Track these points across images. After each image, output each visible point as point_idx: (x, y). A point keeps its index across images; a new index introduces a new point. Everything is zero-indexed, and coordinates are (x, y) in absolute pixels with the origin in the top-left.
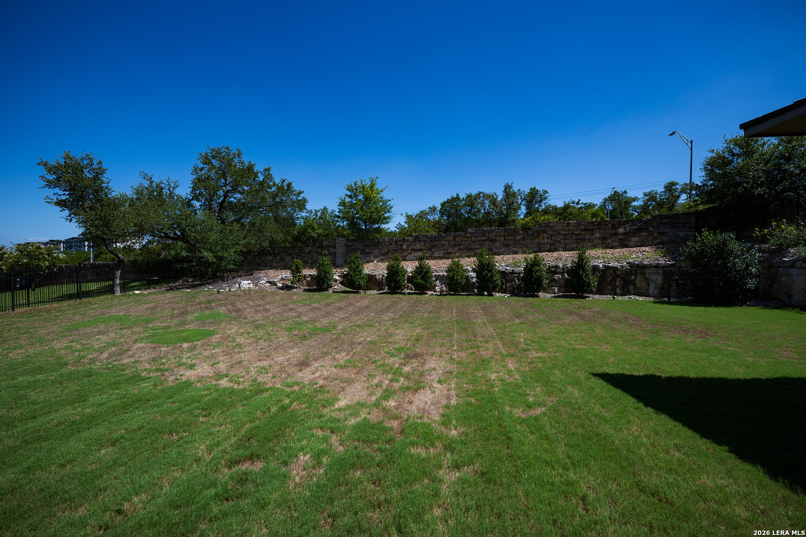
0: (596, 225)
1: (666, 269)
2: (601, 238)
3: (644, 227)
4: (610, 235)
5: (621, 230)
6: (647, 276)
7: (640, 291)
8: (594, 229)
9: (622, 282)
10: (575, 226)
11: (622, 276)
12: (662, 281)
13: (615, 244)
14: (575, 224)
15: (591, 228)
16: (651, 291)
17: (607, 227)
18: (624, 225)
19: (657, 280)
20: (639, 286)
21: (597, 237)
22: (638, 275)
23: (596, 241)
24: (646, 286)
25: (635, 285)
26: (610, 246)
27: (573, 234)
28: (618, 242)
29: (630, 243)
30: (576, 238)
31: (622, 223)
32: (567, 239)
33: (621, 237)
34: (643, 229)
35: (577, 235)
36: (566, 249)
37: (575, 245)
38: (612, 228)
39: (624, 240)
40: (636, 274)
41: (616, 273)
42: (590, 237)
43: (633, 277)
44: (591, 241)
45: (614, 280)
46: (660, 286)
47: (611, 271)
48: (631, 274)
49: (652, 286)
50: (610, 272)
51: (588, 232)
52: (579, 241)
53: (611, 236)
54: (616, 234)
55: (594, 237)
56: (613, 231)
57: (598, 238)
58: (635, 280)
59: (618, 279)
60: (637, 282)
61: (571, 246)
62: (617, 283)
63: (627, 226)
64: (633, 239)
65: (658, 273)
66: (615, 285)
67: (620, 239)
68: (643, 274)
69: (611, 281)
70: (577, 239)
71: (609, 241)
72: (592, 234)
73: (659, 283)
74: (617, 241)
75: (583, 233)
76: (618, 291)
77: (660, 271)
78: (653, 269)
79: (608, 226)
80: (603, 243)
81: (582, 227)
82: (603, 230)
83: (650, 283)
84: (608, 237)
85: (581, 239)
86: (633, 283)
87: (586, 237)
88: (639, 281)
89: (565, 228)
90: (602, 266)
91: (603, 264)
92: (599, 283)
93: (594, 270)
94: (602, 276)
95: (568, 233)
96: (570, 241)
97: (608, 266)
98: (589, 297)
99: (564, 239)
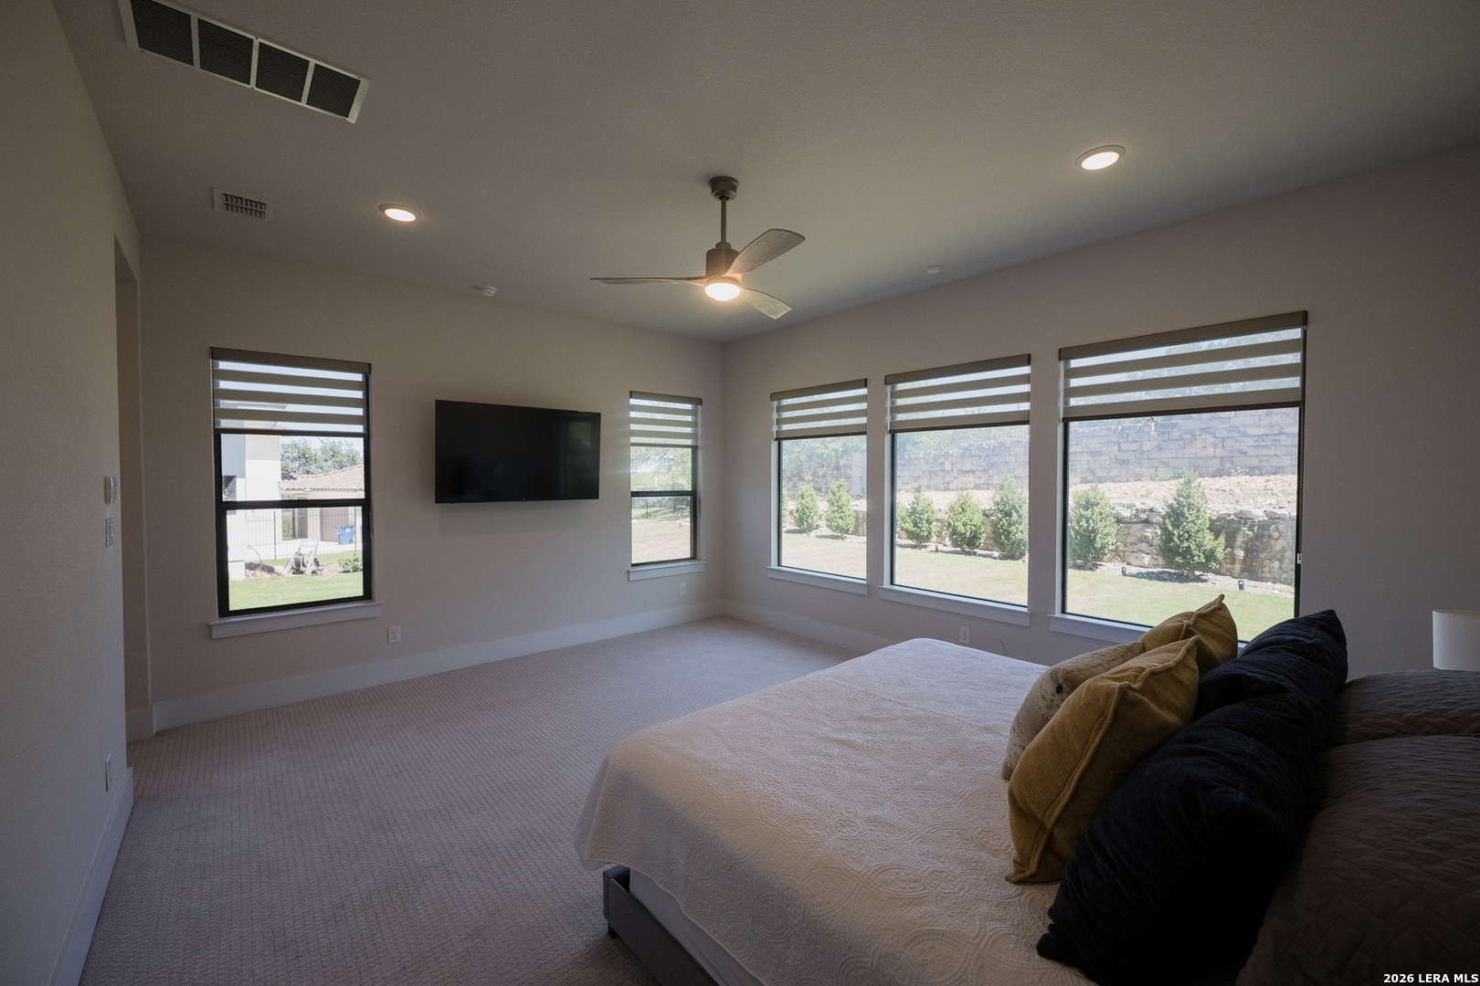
50: (1281, 529)
69: (1284, 550)
89: (1260, 420)
90: (1262, 514)
91: (1268, 509)
92: (1247, 551)
93: (1239, 522)
94: (1256, 537)
95: (1267, 432)
96: (1272, 451)
97: (1276, 514)
98: (1206, 581)
99: (1255, 447)
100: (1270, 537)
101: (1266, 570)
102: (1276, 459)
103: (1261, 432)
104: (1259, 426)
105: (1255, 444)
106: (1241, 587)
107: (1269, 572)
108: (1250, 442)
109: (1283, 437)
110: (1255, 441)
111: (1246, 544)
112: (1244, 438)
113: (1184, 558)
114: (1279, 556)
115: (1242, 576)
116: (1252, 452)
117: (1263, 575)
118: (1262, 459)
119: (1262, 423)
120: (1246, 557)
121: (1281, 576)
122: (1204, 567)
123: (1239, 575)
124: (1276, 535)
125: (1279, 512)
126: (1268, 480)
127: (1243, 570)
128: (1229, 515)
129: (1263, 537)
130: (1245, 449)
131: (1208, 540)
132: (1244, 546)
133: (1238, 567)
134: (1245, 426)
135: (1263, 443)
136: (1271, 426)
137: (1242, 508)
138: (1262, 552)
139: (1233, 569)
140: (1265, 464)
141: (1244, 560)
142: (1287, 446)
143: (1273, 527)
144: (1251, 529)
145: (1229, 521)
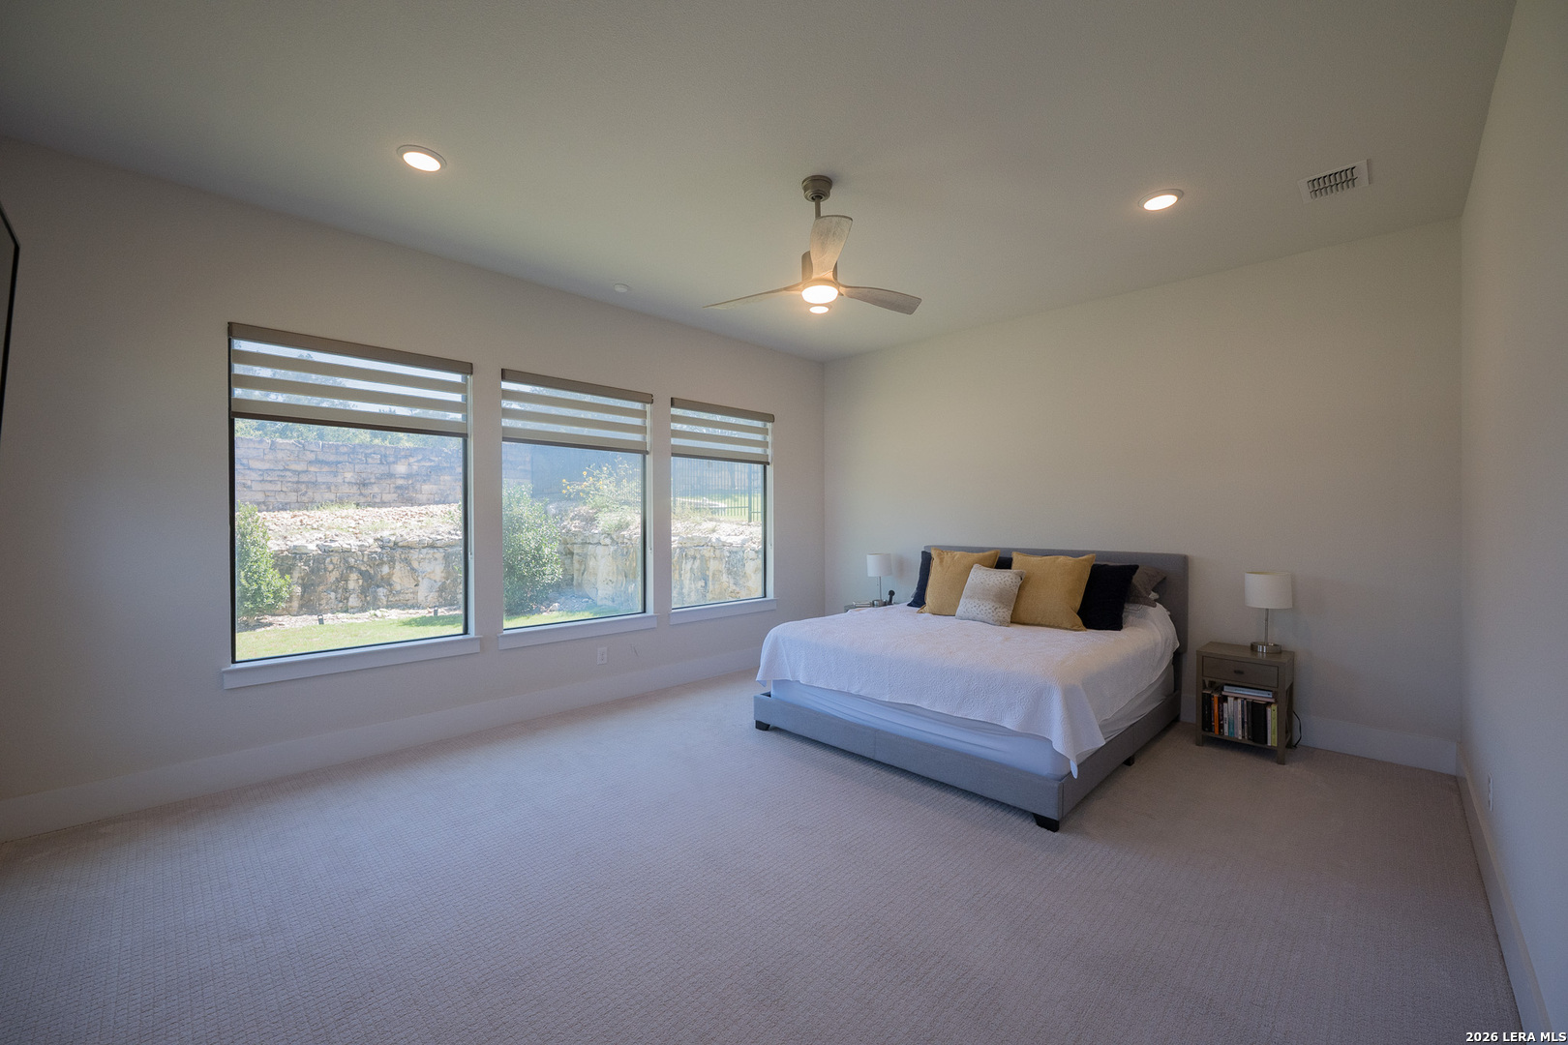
0: (344, 454)
1: (450, 550)
2: (356, 484)
3: (445, 465)
4: (377, 478)
5: (401, 468)
6: (415, 565)
7: (401, 597)
8: (339, 463)
9: (361, 581)
10: (292, 452)
11: (363, 568)
12: (443, 575)
13: (387, 497)
14: (293, 448)
15: (332, 458)
16: (421, 597)
17: (370, 460)
18: (406, 457)
19: (433, 572)
20: (398, 588)
21: (347, 480)
22: (397, 564)
23: (345, 489)
24: (413, 586)
25: (391, 585)
26: (378, 500)
27: (286, 470)
28: (394, 492)
29: (419, 496)
30: (296, 479)
31: (403, 453)
32: (271, 481)
33: (400, 482)
34: (445, 468)
35: (298, 473)
36: (267, 506)
37: (293, 497)
38: (381, 463)
39: (407, 488)
40: (392, 561)
41: (347, 562)
42: (330, 479)
43: (386, 569)
44: (333, 488)
45: (344, 578)
46: (440, 584)
47: (335, 559)
48: (382, 563)
49: (424, 584)
50: (335, 561)
51: (326, 469)
52: (303, 487)
53: (380, 478)
54: (391, 476)
55: (340, 480)
56: (383, 469)
57: (349, 483)
58: (390, 575)
59: (354, 576)
60: (395, 579)
61: (281, 498)
62: (352, 585)
63: (412, 460)
64: (426, 488)
65: (436, 559)
66: (346, 590)
67: (398, 488)
68: (407, 561)
69: (338, 581)
70: (298, 482)
71: (376, 489)
72: (335, 474)
73: (438, 578)
74: (392, 490)
75: (312, 469)
76: (353, 601)
77: (440, 555)
78: (424, 551)
79: (373, 458)
80: (361, 494)
81: (312, 457)
82: (362, 466)
83: (420, 579)
84: (373, 481)
85: (307, 483)
86: (387, 582)
87: (320, 480)
88: (400, 577)
89: (264, 454)
90: (315, 548)
91: (318, 542)
92: (305, 587)
93: (295, 558)
94: (312, 571)
95: (272, 467)
96: (278, 488)
97: (330, 547)
98: (271, 624)
99: (261, 481)
100: (325, 569)
101: (323, 602)
102: (282, 495)
103: (267, 466)
104: (263, 460)
105: (260, 478)
106: (321, 621)
107: (327, 604)
108: (255, 476)
109: (288, 474)
110: (261, 475)
111: (303, 579)
112: (248, 472)
113: (254, 602)
114: (334, 587)
115: (302, 612)
116: (256, 486)
117: (321, 607)
118: (267, 494)
119: (266, 457)
120: (304, 592)
121: (337, 605)
122: (272, 610)
123: (298, 612)
124: (331, 567)
125: (333, 545)
126: (295, 516)
127: (301, 607)
128: (282, 552)
129: (319, 570)
130: (249, 483)
131: (274, 579)
132: (300, 581)
133: (295, 604)
134: (248, 459)
135: (269, 478)
136: (277, 462)
137: (295, 543)
138: (318, 585)
139: (290, 607)
140: (271, 499)
141: (302, 596)
142: (293, 482)
143: (328, 560)
144: (306, 563)
145: (283, 559)
